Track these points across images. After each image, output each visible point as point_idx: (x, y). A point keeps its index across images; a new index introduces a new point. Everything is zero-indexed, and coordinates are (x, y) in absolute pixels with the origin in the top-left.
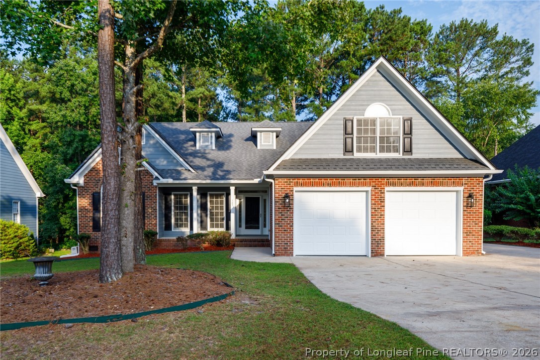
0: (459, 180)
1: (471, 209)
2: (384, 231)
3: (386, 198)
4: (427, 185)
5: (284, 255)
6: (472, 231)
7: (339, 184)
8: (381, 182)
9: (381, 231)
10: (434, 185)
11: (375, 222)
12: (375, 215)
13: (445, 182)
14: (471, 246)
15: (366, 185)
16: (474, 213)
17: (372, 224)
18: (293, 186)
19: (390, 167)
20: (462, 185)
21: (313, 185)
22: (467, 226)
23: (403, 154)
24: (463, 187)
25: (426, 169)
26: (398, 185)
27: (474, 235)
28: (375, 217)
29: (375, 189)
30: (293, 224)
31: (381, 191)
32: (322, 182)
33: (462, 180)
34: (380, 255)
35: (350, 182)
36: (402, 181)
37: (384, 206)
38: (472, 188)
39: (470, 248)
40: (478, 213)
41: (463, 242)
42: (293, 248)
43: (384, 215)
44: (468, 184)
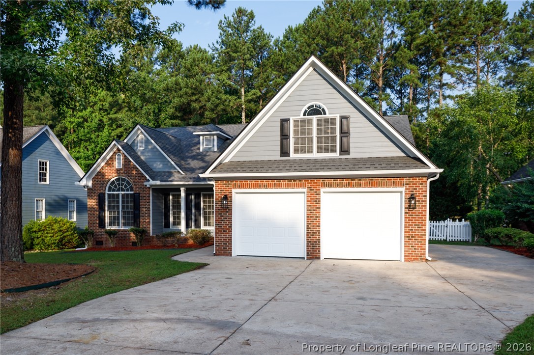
0: (400, 180)
1: (414, 211)
2: (319, 233)
3: (321, 200)
4: (365, 186)
5: (223, 255)
6: (415, 235)
7: (275, 186)
8: (317, 183)
9: (316, 233)
10: (372, 186)
11: (311, 224)
12: (311, 217)
13: (384, 183)
14: (413, 251)
15: (301, 187)
16: (417, 215)
17: (307, 226)
18: (231, 188)
19: (322, 167)
20: (403, 185)
21: (250, 187)
22: (408, 230)
23: (340, 153)
24: (404, 188)
25: (360, 169)
26: (333, 186)
27: (417, 240)
28: (311, 219)
29: (310, 190)
30: (231, 225)
31: (317, 192)
32: (258, 184)
33: (404, 179)
34: (316, 258)
35: (286, 183)
36: (338, 181)
37: (320, 208)
38: (414, 189)
39: (412, 254)
40: (421, 215)
41: (405, 246)
42: (231, 248)
43: (320, 217)
44: (410, 184)
